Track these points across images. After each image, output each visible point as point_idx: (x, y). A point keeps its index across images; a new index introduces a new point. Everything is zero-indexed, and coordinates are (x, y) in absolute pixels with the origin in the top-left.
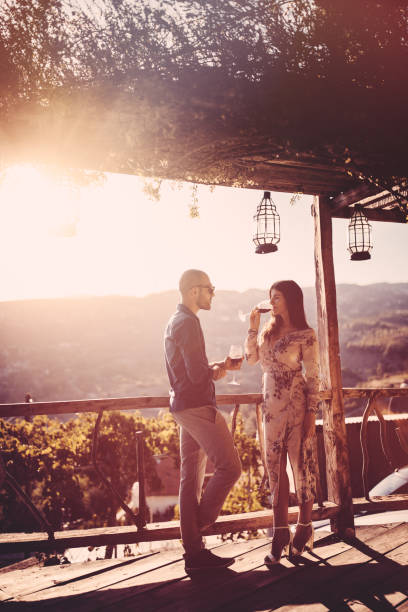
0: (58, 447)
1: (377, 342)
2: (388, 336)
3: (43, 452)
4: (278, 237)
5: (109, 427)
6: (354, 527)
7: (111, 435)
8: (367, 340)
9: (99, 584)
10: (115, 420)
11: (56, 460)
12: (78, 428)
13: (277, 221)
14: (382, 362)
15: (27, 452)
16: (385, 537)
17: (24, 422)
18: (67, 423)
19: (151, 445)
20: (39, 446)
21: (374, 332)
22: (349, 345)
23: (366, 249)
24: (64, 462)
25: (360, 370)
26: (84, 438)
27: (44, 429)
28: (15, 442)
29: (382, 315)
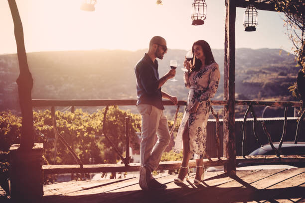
0: (87, 126)
1: (259, 81)
2: (266, 77)
3: (80, 128)
4: (205, 16)
5: (113, 117)
6: (236, 171)
7: (115, 121)
8: (254, 79)
9: (105, 190)
10: (117, 113)
11: (86, 132)
12: (98, 117)
13: (205, 7)
14: (261, 91)
15: (71, 128)
16: (251, 176)
17: (70, 113)
18: (93, 115)
19: (135, 127)
20: (78, 125)
21: (258, 75)
22: (244, 81)
23: (254, 25)
24: (90, 133)
25: (249, 95)
26: (100, 122)
27: (80, 117)
28: (65, 122)
29: (264, 66)
